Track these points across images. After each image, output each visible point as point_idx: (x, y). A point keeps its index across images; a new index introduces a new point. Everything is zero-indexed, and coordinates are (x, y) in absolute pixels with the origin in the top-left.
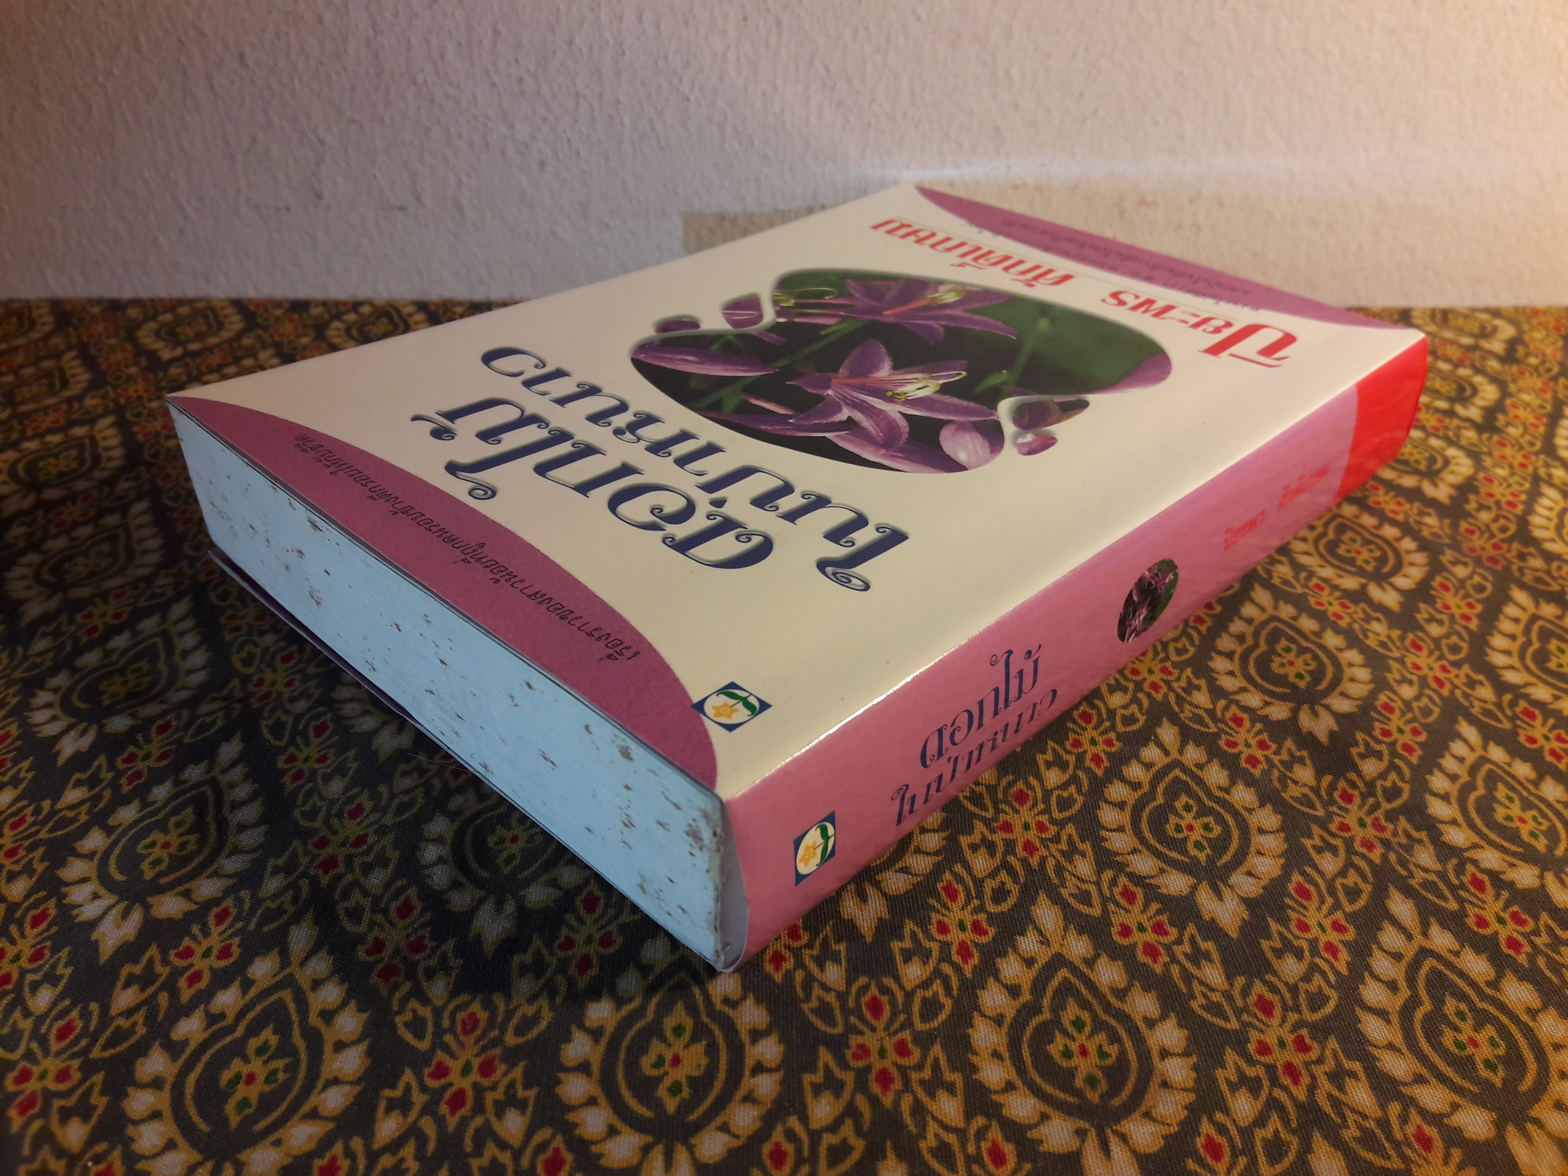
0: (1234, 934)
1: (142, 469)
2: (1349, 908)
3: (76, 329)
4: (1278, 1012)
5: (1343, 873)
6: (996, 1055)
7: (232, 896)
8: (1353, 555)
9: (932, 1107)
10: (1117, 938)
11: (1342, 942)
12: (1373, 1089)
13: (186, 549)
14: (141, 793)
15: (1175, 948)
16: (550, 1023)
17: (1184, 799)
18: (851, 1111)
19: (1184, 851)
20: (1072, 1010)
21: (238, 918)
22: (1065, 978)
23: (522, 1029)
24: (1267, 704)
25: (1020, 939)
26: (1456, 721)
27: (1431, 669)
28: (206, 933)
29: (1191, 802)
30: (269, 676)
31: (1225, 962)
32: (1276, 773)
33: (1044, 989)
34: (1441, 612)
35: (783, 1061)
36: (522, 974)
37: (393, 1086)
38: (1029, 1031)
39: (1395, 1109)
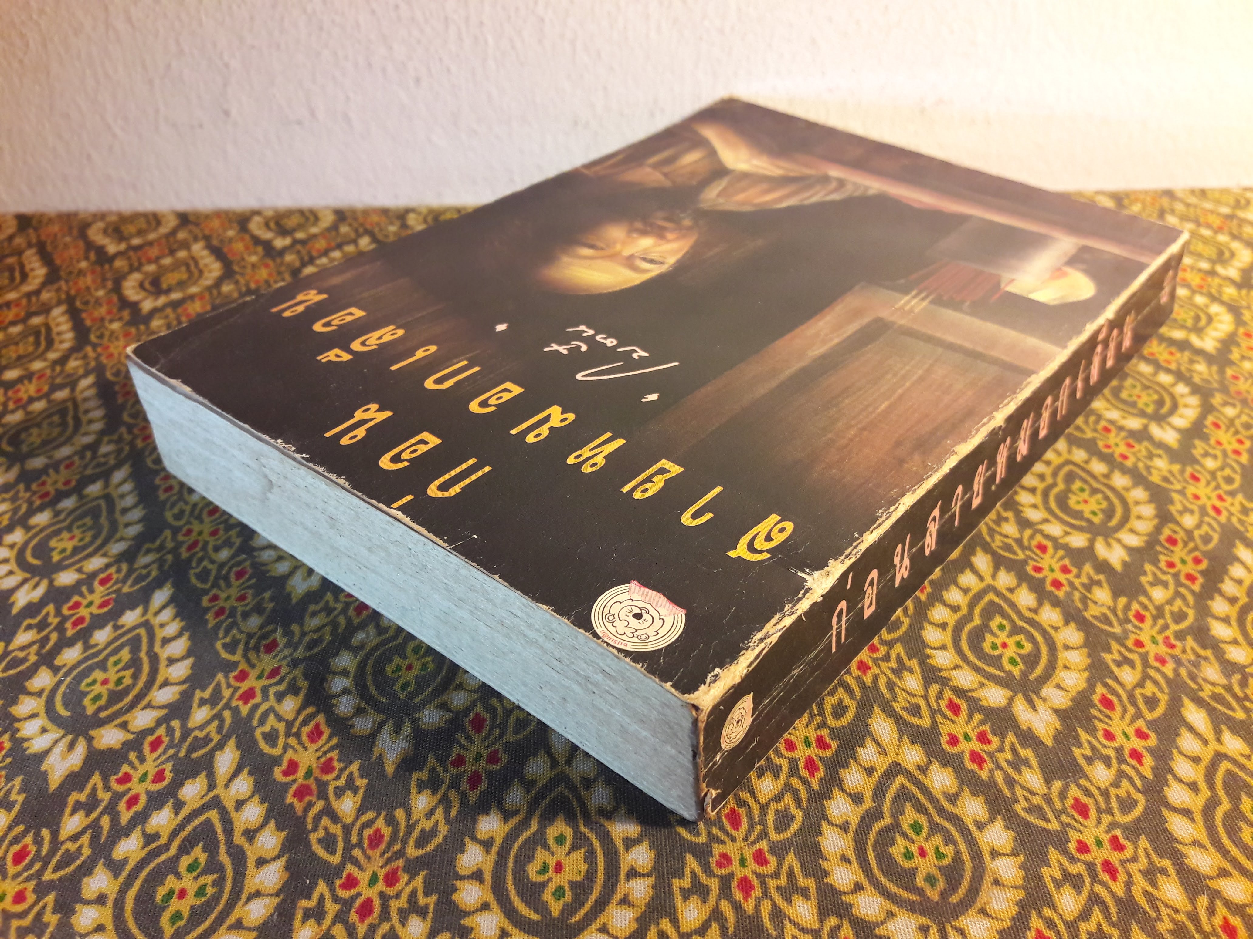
0: (1049, 743)
1: (89, 349)
2: (1149, 716)
3: (36, 229)
4: (1093, 813)
5: (1141, 684)
6: (845, 859)
7: (164, 726)
8: (1135, 398)
9: (789, 911)
10: (945, 746)
11: (1145, 748)
12: (1182, 884)
13: (126, 417)
14: (84, 635)
15: (998, 755)
16: (446, 836)
17: (998, 620)
18: (717, 915)
19: (1000, 668)
20: (910, 815)
21: (170, 746)
22: (903, 786)
23: (420, 843)
24: (1067, 533)
25: (860, 751)
26: (1234, 545)
27: (1209, 498)
28: (142, 760)
29: (1005, 622)
30: (196, 527)
31: (1042, 767)
32: (1077, 595)
33: (884, 796)
34: (1214, 448)
35: (654, 868)
36: (419, 792)
37: (309, 897)
38: (872, 835)
39: (1203, 902)
